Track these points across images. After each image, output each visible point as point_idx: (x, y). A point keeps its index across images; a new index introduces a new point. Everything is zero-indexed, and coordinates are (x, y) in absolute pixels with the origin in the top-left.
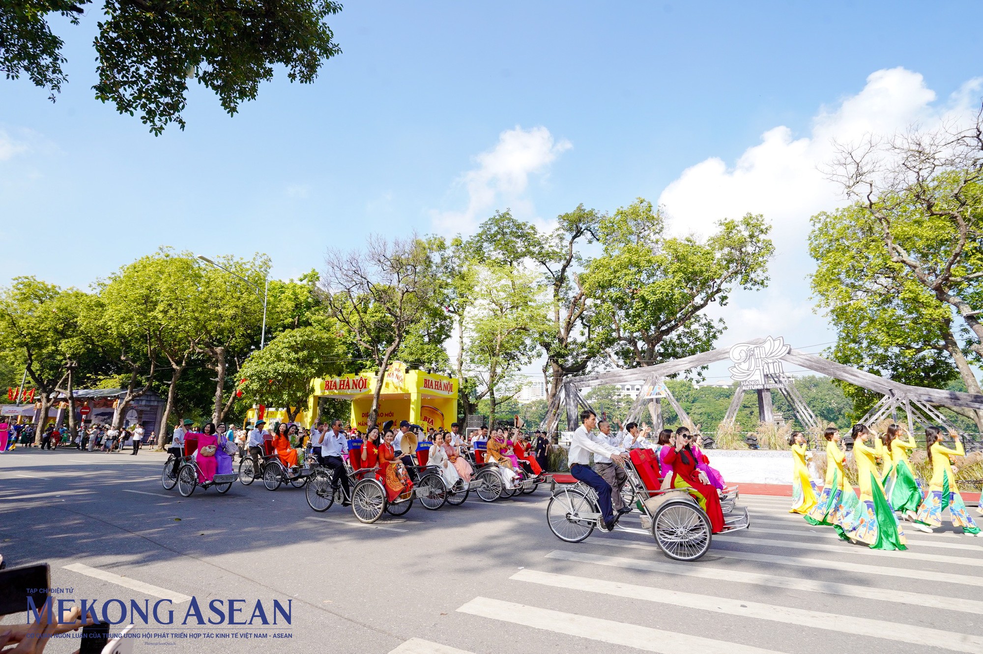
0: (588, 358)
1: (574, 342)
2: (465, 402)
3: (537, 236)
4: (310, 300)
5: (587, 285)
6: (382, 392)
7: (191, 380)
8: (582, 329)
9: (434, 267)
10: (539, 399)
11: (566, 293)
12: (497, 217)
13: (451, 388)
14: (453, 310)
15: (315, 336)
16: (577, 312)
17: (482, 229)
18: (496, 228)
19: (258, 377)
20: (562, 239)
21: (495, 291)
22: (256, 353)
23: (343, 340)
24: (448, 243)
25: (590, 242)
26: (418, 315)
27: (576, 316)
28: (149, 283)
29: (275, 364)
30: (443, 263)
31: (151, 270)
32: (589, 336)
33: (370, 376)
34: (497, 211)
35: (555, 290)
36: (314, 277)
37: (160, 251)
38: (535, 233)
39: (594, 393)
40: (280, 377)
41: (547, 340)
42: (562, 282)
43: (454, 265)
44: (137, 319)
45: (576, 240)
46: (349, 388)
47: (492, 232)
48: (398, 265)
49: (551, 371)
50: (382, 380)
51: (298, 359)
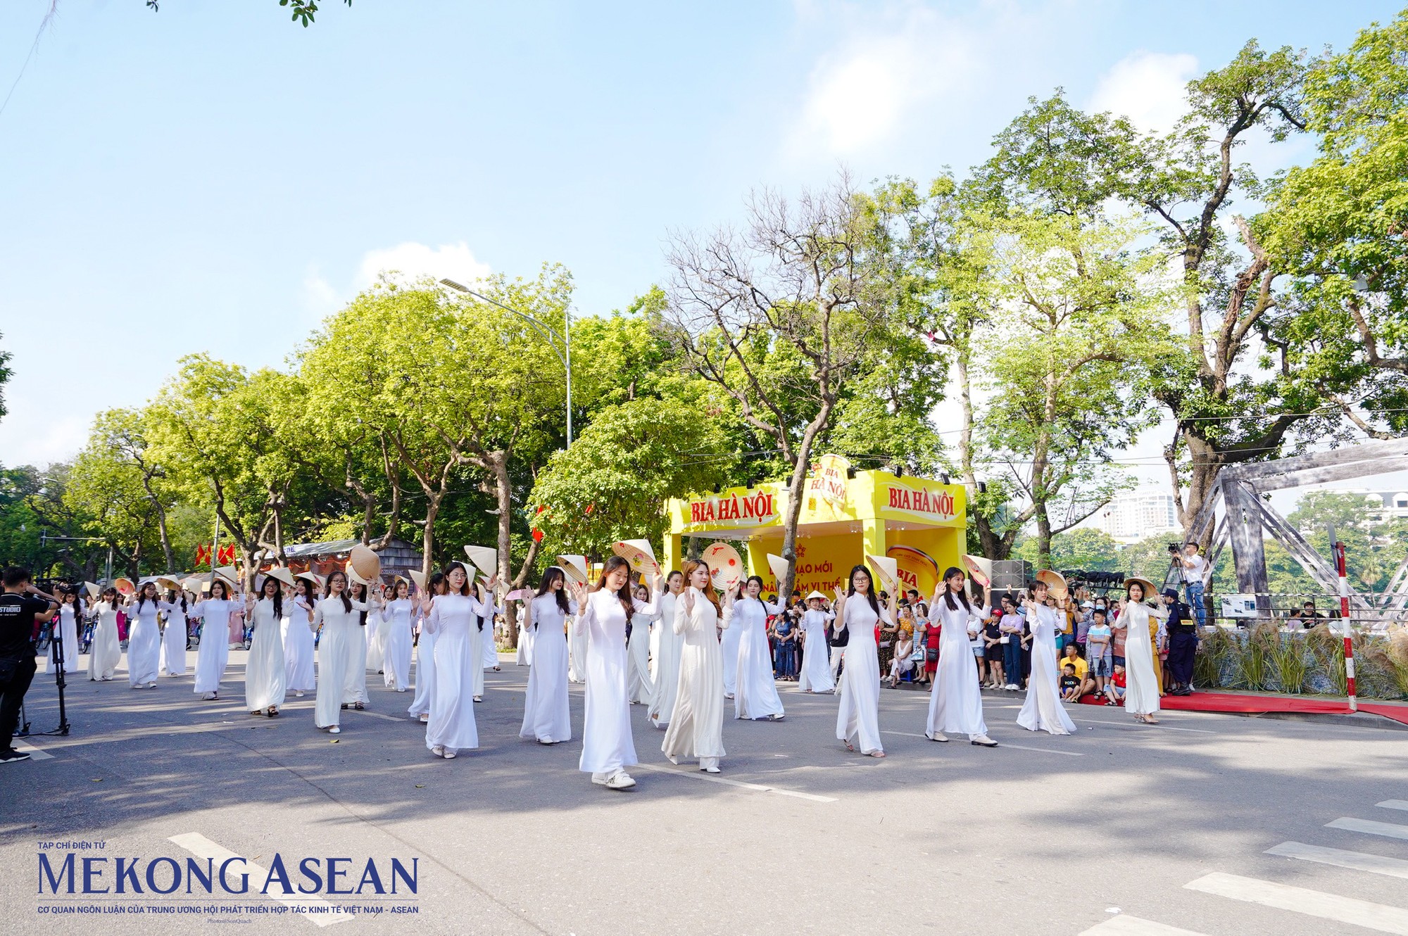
0: (1285, 423)
1: (1245, 386)
2: (983, 535)
3: (1135, 143)
4: (654, 348)
5: (1274, 240)
6: (802, 521)
7: (461, 519)
8: (1264, 353)
9: (897, 251)
10: (1162, 533)
11: (1217, 273)
12: (1033, 113)
13: (950, 505)
14: (943, 337)
15: (661, 415)
16: (1249, 314)
17: (998, 149)
18: (1032, 140)
19: (564, 499)
20: (1200, 140)
21: (1034, 277)
22: (558, 455)
23: (722, 422)
24: (922, 192)
25: (1279, 136)
26: (869, 355)
27: (1247, 322)
28: (369, 342)
29: (593, 475)
30: (915, 237)
31: (369, 319)
32: (1285, 370)
33: (777, 490)
34: (1032, 100)
35: (1188, 266)
36: (657, 303)
37: (381, 281)
38: (1130, 136)
39: (1305, 516)
40: (602, 499)
41: (1172, 385)
42: (1206, 245)
43: (940, 241)
44: (357, 408)
45: (1240, 135)
46: (738, 516)
47: (1023, 150)
48: (815, 249)
49: (1186, 457)
50: (799, 494)
51: (633, 461)
